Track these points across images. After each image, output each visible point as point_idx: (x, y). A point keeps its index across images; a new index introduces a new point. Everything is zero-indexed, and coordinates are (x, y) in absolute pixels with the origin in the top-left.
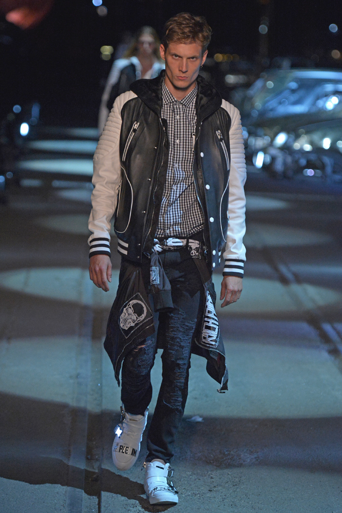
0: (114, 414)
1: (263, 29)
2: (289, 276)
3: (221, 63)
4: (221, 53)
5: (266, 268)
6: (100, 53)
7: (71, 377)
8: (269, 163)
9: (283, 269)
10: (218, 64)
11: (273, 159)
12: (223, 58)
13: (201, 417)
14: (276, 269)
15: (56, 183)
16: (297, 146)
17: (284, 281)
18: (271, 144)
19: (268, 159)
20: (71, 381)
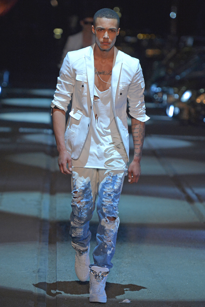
0: (66, 299)
1: (173, 15)
2: (193, 196)
3: (142, 40)
4: (142, 33)
5: (176, 190)
6: (53, 34)
7: (33, 272)
8: (177, 113)
9: (189, 191)
10: (139, 41)
11: (181, 110)
12: (144, 36)
13: (129, 300)
14: (184, 191)
15: (22, 130)
16: (199, 100)
17: (190, 200)
18: (179, 100)
19: (177, 110)
20: (34, 275)
